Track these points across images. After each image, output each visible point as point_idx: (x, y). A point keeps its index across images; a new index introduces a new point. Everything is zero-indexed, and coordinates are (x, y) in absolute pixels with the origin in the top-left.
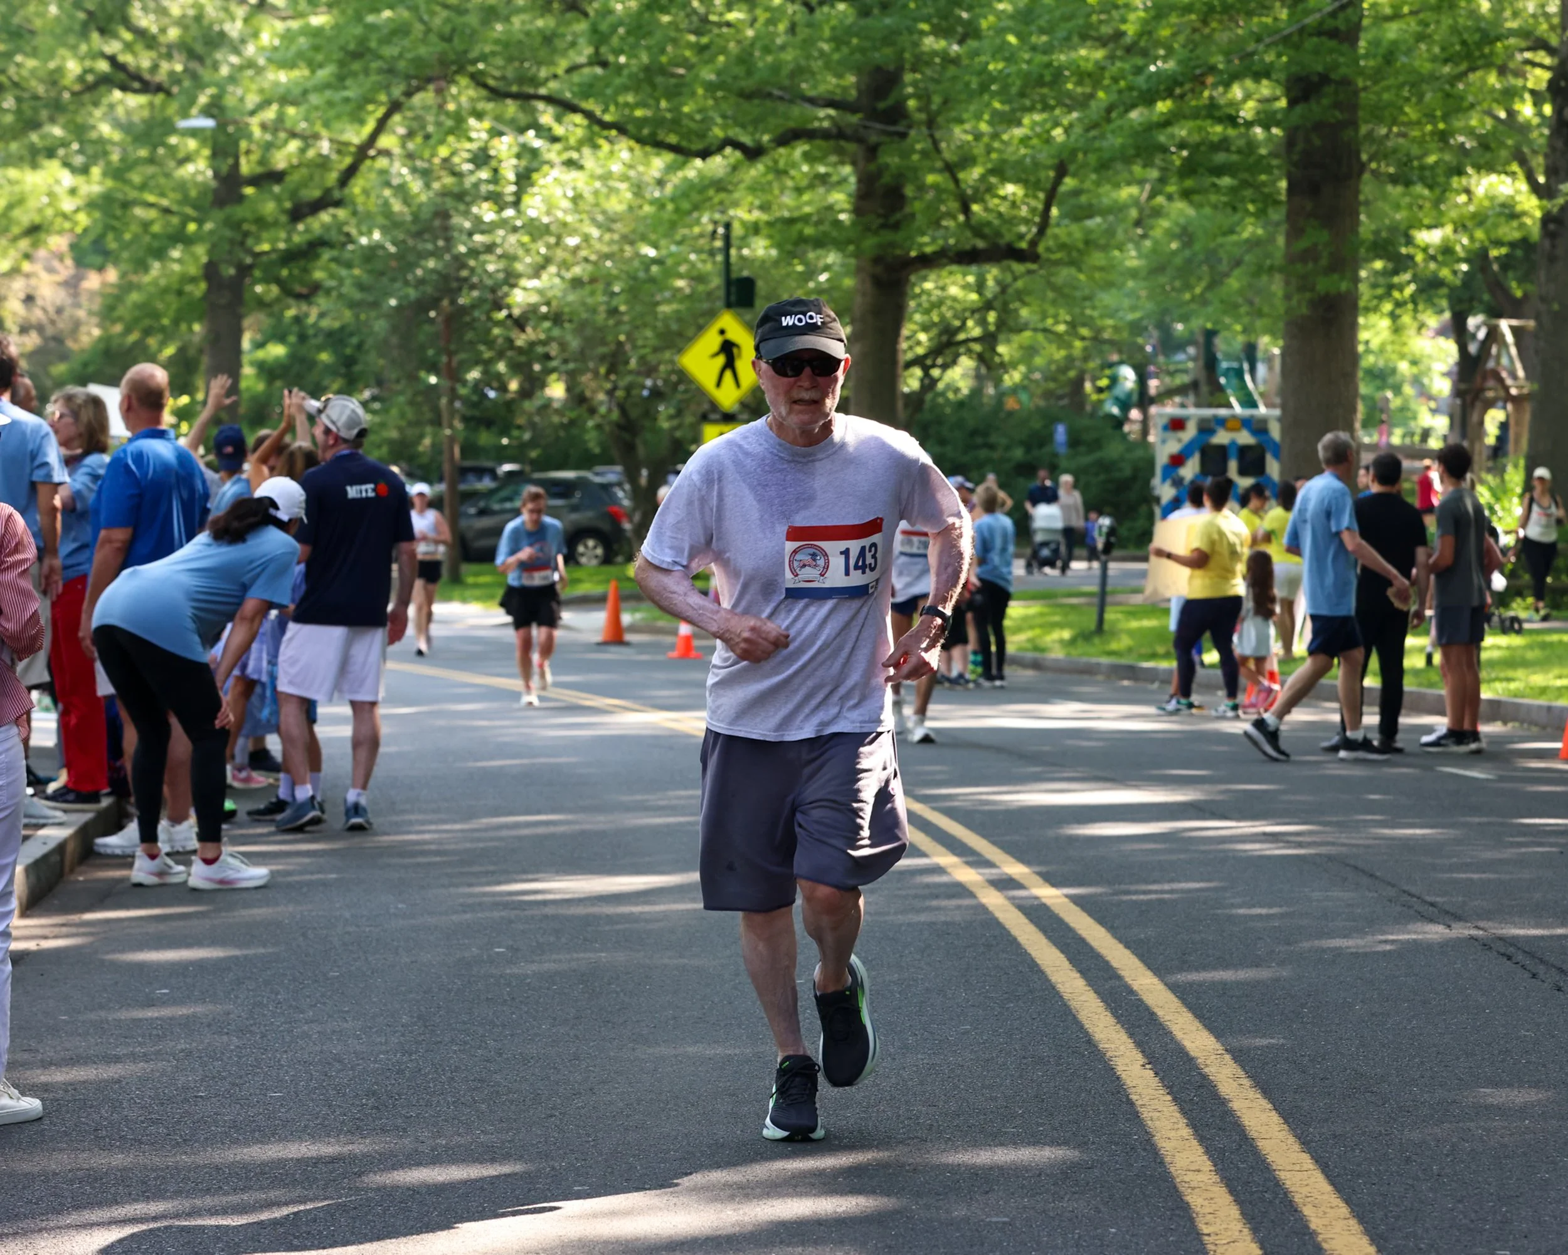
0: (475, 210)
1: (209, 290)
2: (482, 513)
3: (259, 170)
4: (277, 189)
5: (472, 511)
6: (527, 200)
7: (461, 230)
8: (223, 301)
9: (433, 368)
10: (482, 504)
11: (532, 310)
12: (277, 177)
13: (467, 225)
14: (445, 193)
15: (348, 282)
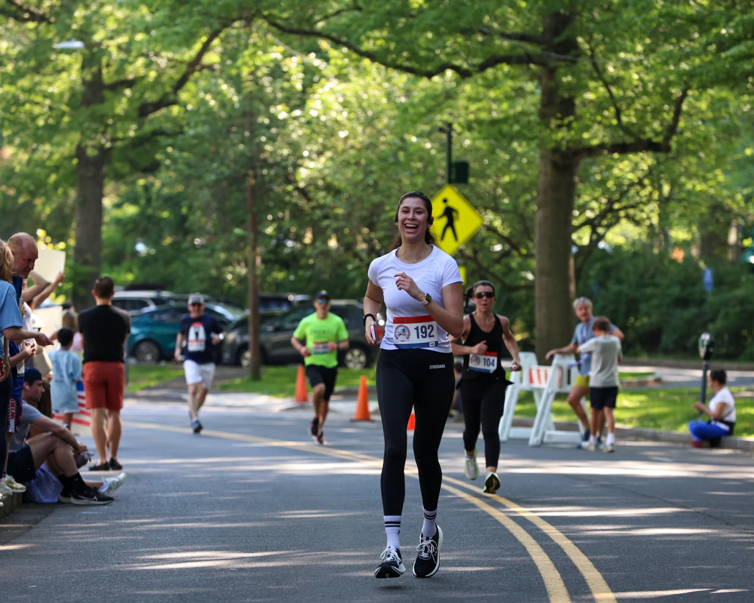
0: (272, 110)
1: (79, 164)
2: (278, 330)
3: (115, 78)
4: (128, 92)
5: (270, 328)
6: (310, 104)
7: (262, 125)
8: (90, 174)
9: (241, 223)
10: (277, 324)
11: (312, 182)
12: (130, 84)
13: (267, 121)
14: (250, 98)
15: (180, 161)
